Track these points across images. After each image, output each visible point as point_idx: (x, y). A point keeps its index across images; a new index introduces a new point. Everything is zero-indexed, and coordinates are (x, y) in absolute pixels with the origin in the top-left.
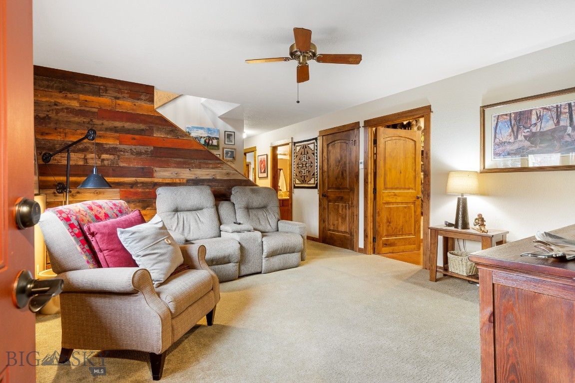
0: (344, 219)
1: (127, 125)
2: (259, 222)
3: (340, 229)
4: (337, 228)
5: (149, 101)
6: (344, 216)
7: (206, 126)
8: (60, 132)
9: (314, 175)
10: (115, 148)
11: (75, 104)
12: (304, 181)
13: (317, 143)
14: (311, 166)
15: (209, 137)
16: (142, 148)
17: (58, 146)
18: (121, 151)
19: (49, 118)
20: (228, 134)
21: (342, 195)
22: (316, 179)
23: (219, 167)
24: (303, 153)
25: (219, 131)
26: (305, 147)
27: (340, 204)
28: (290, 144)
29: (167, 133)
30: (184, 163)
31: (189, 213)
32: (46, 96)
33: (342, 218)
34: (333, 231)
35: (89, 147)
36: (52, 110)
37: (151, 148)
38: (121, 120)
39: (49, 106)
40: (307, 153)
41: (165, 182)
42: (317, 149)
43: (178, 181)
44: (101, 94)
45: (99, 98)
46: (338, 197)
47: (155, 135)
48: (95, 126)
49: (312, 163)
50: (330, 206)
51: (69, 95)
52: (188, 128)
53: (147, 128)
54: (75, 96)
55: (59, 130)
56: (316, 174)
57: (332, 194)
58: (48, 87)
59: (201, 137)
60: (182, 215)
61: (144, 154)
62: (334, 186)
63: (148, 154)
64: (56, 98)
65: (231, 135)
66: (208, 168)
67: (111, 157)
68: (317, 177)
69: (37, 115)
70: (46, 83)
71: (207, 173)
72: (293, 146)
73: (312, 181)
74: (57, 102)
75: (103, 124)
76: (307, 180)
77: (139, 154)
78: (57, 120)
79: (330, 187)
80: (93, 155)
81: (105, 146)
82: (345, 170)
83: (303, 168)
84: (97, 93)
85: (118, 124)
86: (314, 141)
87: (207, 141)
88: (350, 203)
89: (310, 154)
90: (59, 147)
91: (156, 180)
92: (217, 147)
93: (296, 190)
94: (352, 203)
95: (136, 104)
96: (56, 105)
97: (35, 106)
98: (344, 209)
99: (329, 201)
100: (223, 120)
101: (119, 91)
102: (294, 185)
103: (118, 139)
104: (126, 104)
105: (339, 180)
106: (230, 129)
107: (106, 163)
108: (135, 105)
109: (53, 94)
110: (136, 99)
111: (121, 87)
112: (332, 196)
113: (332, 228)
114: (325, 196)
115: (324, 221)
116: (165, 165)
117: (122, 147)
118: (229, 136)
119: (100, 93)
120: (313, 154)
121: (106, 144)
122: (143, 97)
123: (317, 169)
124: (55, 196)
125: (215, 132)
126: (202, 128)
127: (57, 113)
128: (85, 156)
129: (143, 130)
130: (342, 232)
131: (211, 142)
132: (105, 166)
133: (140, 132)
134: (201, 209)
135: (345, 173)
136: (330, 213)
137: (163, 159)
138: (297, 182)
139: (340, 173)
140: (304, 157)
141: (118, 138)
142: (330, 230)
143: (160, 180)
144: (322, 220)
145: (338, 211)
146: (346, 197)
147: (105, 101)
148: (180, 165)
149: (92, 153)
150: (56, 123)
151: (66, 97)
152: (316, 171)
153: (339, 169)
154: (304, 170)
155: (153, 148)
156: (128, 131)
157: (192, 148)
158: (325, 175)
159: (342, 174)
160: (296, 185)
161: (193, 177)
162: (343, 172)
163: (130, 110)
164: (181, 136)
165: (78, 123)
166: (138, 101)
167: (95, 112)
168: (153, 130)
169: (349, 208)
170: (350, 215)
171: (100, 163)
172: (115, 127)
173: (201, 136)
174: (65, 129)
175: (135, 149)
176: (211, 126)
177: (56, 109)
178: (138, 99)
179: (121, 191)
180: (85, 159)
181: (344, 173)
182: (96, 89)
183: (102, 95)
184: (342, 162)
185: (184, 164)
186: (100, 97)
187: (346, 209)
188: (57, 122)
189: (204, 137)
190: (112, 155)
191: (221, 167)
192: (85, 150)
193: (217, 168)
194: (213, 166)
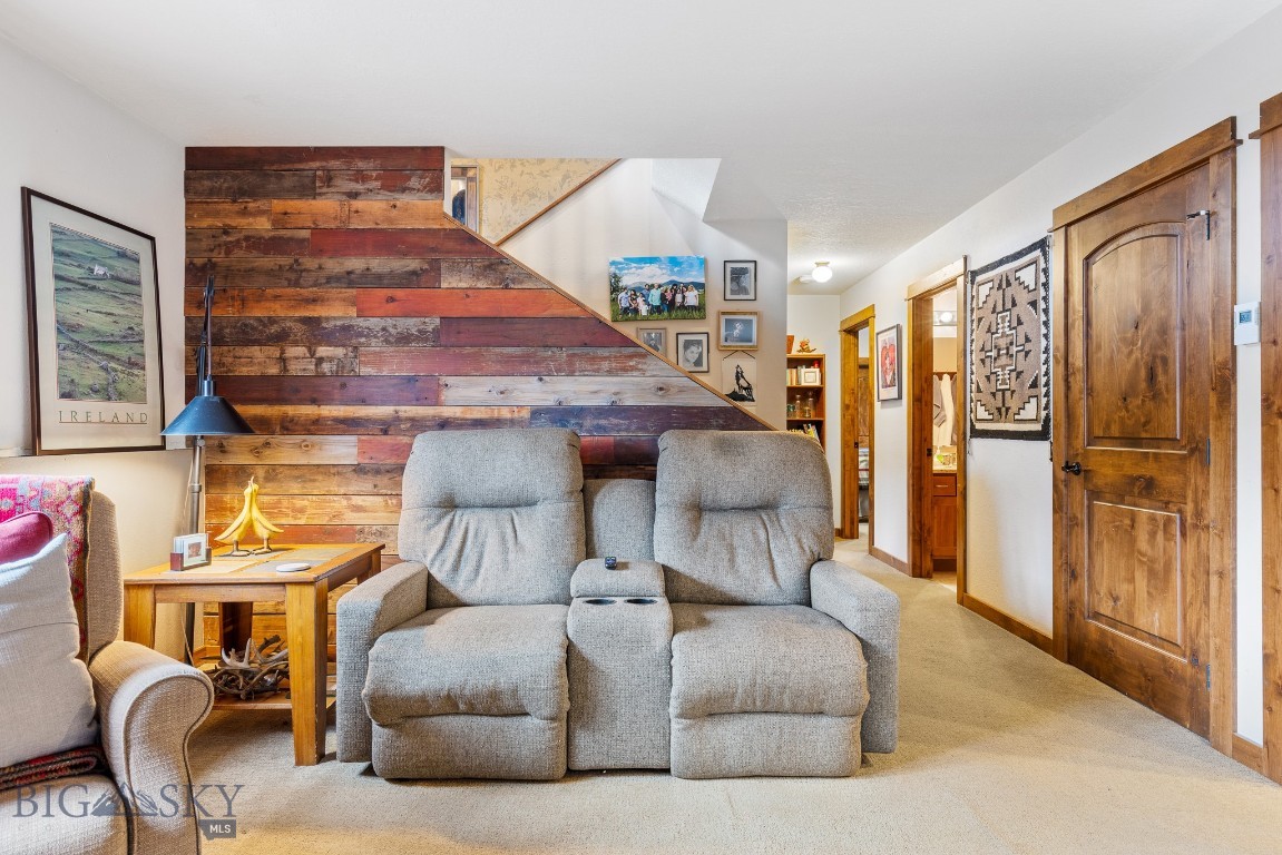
0: (1159, 577)
1: (379, 264)
2: (732, 560)
3: (1141, 621)
4: (1131, 615)
5: (431, 191)
6: (1159, 566)
7: (664, 253)
8: (233, 298)
9: (1034, 385)
10: (346, 329)
11: (263, 225)
12: (1002, 412)
13: (1046, 261)
14: (1027, 353)
15: (675, 284)
16: (412, 324)
17: (228, 331)
18: (360, 335)
19: (214, 266)
20: (734, 271)
21: (1149, 469)
22: (1044, 400)
23: (633, 369)
24: (1000, 308)
25: (704, 263)
26: (1005, 283)
27: (1144, 512)
28: (961, 281)
29: (477, 276)
30: (525, 360)
31: (487, 514)
32: (207, 214)
33: (1152, 573)
34: (1114, 623)
35: (290, 328)
36: (219, 245)
37: (433, 323)
38: (361, 251)
39: (213, 237)
40: (1014, 304)
41: (468, 416)
42: (1046, 285)
43: (506, 414)
44: (318, 191)
45: (313, 202)
46: (1134, 480)
47: (444, 285)
48: (304, 274)
49: (1028, 340)
50: (1097, 517)
51: (251, 205)
52: (613, 263)
53: (426, 266)
54: (262, 204)
55: (230, 293)
56: (1044, 380)
57: (1109, 462)
58: (211, 192)
59: (652, 286)
60: (465, 518)
61: (418, 339)
62: (1115, 431)
63: (427, 340)
64: (226, 216)
65: (744, 271)
66: (597, 372)
67: (340, 352)
68: (1047, 395)
69: (191, 263)
70: (207, 183)
71: (595, 388)
72: (969, 285)
73: (1030, 411)
74: (229, 225)
75: (320, 268)
76: (1014, 409)
77: (404, 339)
78: (228, 268)
79: (1098, 432)
80: (300, 351)
81: (324, 325)
82: (1165, 361)
83: (999, 362)
84: (308, 190)
85: (356, 264)
86: (1037, 253)
87: (669, 297)
88: (1189, 508)
89: (1023, 309)
90: (231, 333)
91: (447, 412)
92: (699, 310)
93: (977, 445)
94: (1199, 514)
95: (398, 203)
96: (226, 232)
97: (187, 240)
98: (1160, 536)
99: (1095, 494)
100: (716, 228)
101: (361, 176)
102: (972, 425)
103: (354, 304)
104: (374, 209)
105: (1135, 402)
106: (741, 251)
107: (326, 367)
108: (395, 206)
109: (220, 207)
110: (397, 191)
111: (361, 164)
112: (1106, 473)
113: (1106, 608)
114: (1077, 473)
115: (1074, 576)
116: (471, 367)
117: (362, 322)
118: (738, 275)
119: (315, 188)
120: (1034, 304)
121: (327, 319)
122: (414, 182)
123: (1046, 362)
124: (222, 452)
125: (691, 265)
126: (652, 260)
127: (228, 252)
128: (283, 352)
129: (414, 273)
130: (1151, 637)
131: (679, 298)
132: (324, 376)
133: (410, 279)
134: (531, 503)
135: (1166, 372)
136: (1100, 544)
137: (468, 350)
138: (982, 413)
139: (1143, 373)
140: (1003, 318)
141: (353, 302)
142: (1097, 616)
143: (456, 412)
144: (1067, 568)
145: (1133, 541)
146: (1169, 480)
147: (326, 207)
148: (510, 367)
149: (296, 343)
150: (226, 277)
151: (244, 213)
152: (1044, 368)
153: (1137, 354)
154: (1003, 368)
155: (438, 321)
156: (379, 280)
157: (547, 314)
158: (1078, 382)
159: (1152, 377)
160: (979, 426)
161: (550, 401)
162: (1153, 372)
163: (383, 221)
164: (513, 281)
165: (270, 273)
166: (404, 196)
167: (303, 240)
168: (439, 269)
169: (1183, 534)
170: (1190, 566)
171: (313, 367)
172: (349, 273)
173: (650, 282)
174: (242, 290)
175: (395, 326)
176: (681, 251)
177: (226, 243)
178: (404, 190)
179: (359, 441)
180: (283, 360)
181: (1160, 370)
182: (307, 181)
183: (320, 194)
184: (1151, 324)
185: (523, 363)
186: (314, 198)
187: (1168, 536)
188: (229, 273)
189: (660, 286)
190: (343, 346)
191: (640, 366)
192: (281, 338)
193: (627, 370)
194: (614, 365)
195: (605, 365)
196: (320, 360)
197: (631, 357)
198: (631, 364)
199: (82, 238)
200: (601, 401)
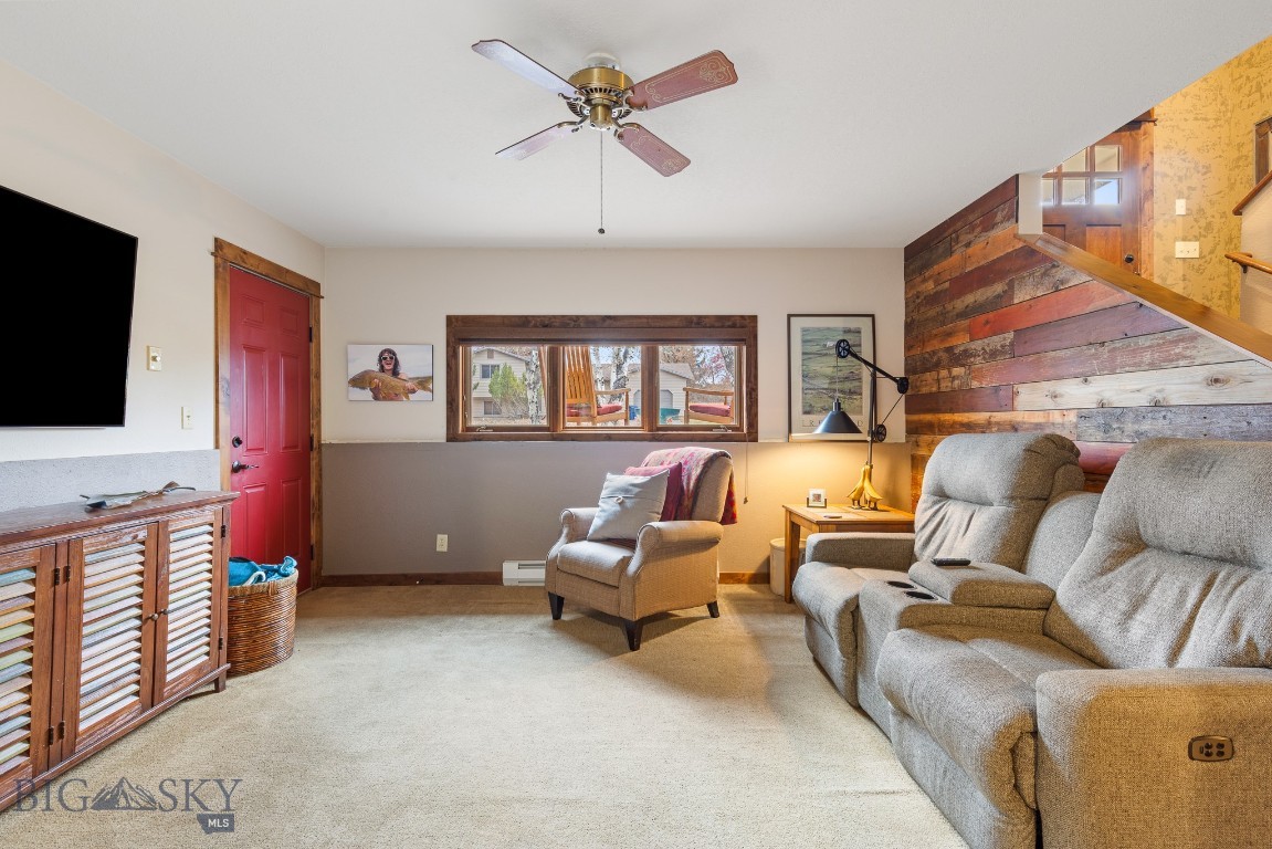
1: (981, 295)
5: (1012, 219)
8: (920, 341)
10: (965, 352)
11: (931, 286)
16: (998, 341)
18: (971, 355)
29: (1037, 285)
31: (961, 507)
32: (911, 288)
35: (941, 357)
36: (916, 307)
37: (1010, 337)
38: (972, 288)
39: (914, 302)
41: (1033, 421)
43: (1058, 417)
44: (953, 249)
45: (951, 259)
47: (1016, 301)
48: (947, 315)
53: (1006, 288)
54: (930, 271)
55: (919, 337)
58: (913, 272)
61: (1001, 353)
63: (1006, 353)
64: (918, 286)
66: (1137, 367)
70: (911, 268)
71: (1137, 386)
74: (919, 292)
75: (953, 308)
77: (994, 354)
78: (918, 321)
80: (945, 373)
81: (955, 351)
84: (949, 251)
85: (969, 299)
91: (1018, 417)
95: (989, 240)
96: (918, 297)
101: (972, 227)
104: (978, 250)
107: (956, 383)
108: (988, 244)
109: (916, 281)
110: (990, 229)
111: (971, 218)
116: (1033, 373)
117: (972, 346)
119: (951, 248)
121: (957, 346)
122: (999, 217)
124: (917, 446)
127: (918, 310)
128: (938, 375)
129: (999, 296)
132: (955, 390)
133: (997, 302)
137: (1031, 358)
141: (968, 331)
143: (1024, 416)
147: (956, 260)
149: (943, 368)
150: (918, 328)
151: (924, 280)
155: (1012, 334)
156: (981, 309)
157: (1090, 308)
161: (1094, 403)
163: (983, 259)
165: (934, 319)
166: (994, 231)
168: (1013, 288)
171: (950, 384)
172: (967, 307)
174: (923, 335)
175: (988, 345)
177: (918, 305)
178: (993, 227)
180: (938, 381)
182: (948, 244)
183: (954, 251)
185: (1071, 364)
186: (952, 256)
188: (919, 325)
190: (963, 365)
191: (1188, 353)
192: (937, 366)
193: (1172, 361)
194: (1156, 356)
195: (1147, 357)
196: (954, 378)
197: (1176, 342)
198: (1177, 351)
199: (819, 330)
200: (1142, 400)
